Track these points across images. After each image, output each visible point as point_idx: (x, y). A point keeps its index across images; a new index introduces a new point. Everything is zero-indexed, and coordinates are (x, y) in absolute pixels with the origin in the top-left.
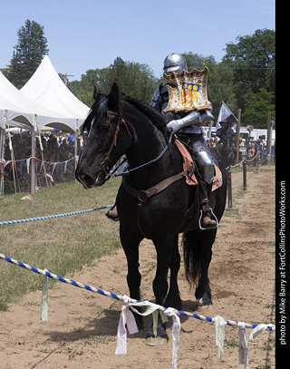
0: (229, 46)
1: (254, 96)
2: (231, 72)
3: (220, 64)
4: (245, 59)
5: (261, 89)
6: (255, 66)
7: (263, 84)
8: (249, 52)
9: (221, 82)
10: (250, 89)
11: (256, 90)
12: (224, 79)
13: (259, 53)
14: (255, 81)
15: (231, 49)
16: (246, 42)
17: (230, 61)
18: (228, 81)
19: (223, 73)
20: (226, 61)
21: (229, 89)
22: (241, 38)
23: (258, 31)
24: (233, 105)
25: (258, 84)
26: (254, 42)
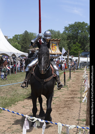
0: (65, 27)
1: (74, 45)
2: (66, 37)
3: (62, 34)
4: (71, 32)
5: (76, 43)
6: (74, 35)
7: (77, 41)
8: (72, 29)
9: (62, 40)
10: (72, 43)
11: (74, 43)
12: (64, 39)
13: (76, 30)
15: (66, 28)
17: (65, 33)
19: (63, 37)
20: (64, 33)
21: (65, 43)
22: (70, 25)
23: (76, 22)
24: (66, 48)
25: (75, 41)
26: (74, 26)
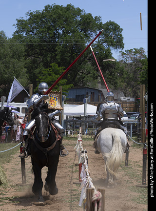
0: (19, 21)
1: (45, 71)
2: (22, 48)
3: (11, 40)
4: (35, 34)
5: (52, 64)
6: (45, 41)
7: (54, 59)
8: (39, 27)
9: (13, 57)
10: (41, 64)
11: (47, 65)
12: (16, 55)
13: (49, 29)
14: (46, 56)
15: (21, 24)
16: (36, 18)
17: (20, 37)
18: (19, 56)
19: (14, 48)
20: (17, 37)
21: (21, 65)
22: (31, 14)
23: (47, 7)
24: (25, 80)
25: (49, 59)
26: (44, 17)
